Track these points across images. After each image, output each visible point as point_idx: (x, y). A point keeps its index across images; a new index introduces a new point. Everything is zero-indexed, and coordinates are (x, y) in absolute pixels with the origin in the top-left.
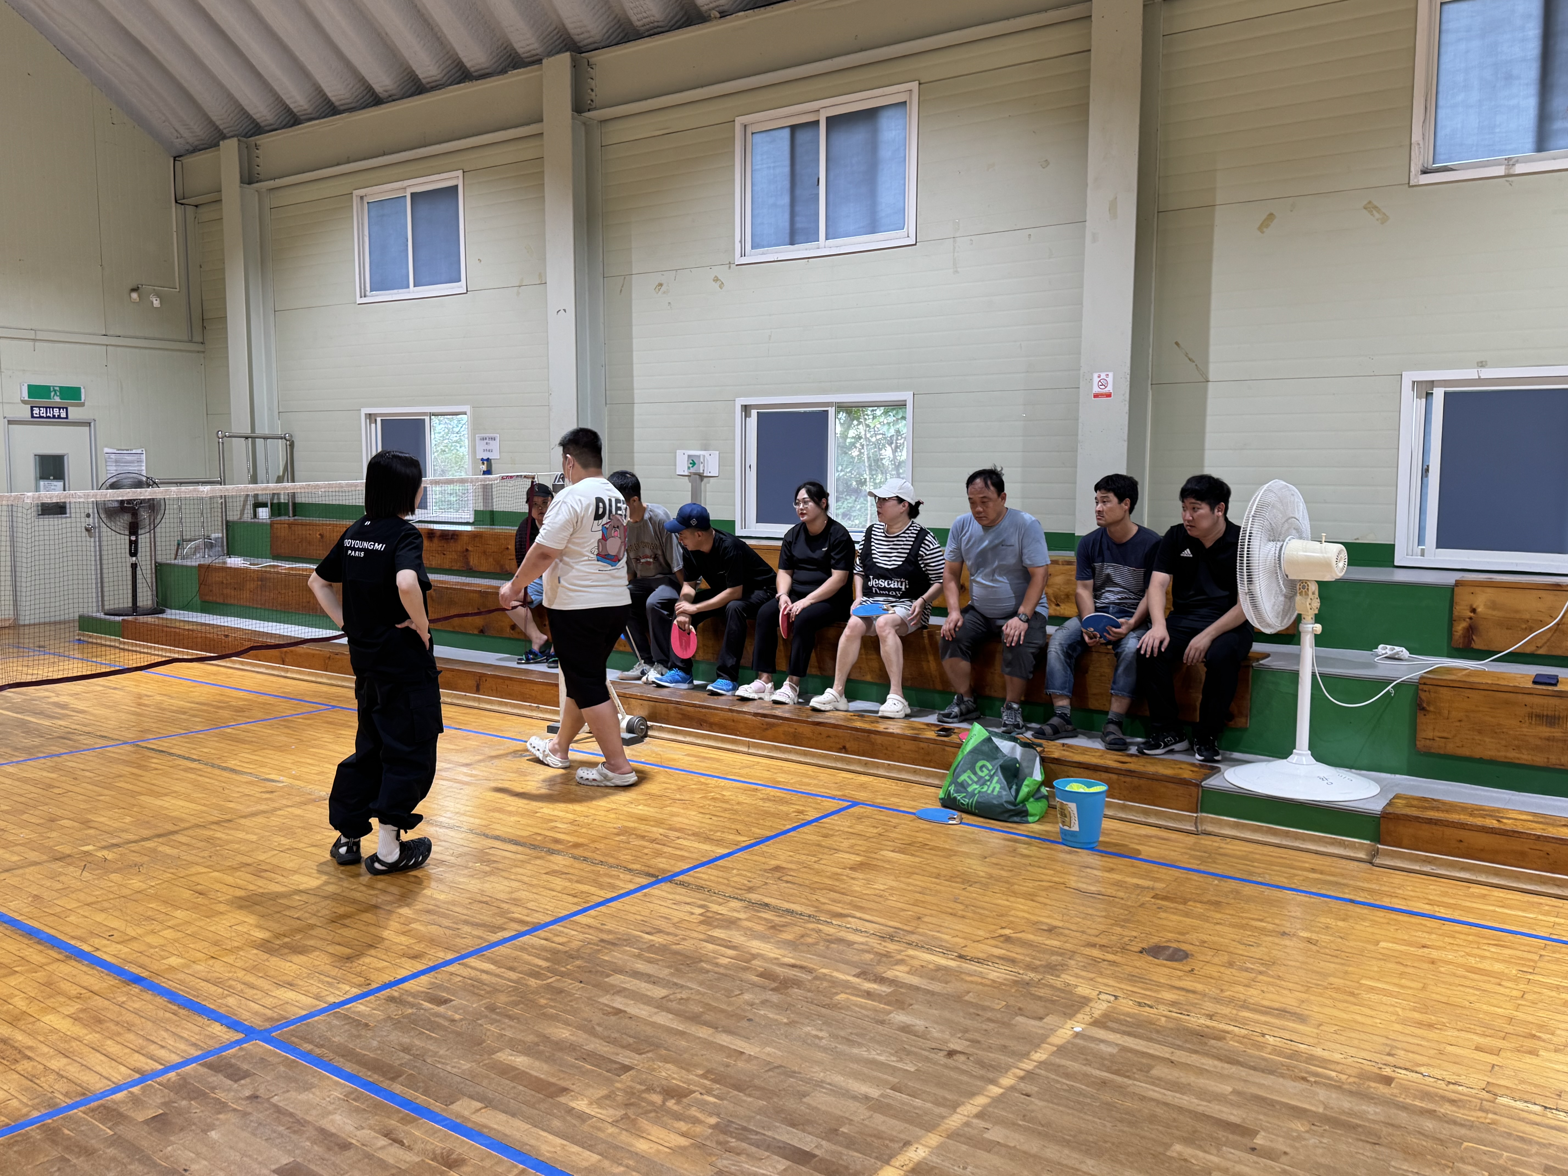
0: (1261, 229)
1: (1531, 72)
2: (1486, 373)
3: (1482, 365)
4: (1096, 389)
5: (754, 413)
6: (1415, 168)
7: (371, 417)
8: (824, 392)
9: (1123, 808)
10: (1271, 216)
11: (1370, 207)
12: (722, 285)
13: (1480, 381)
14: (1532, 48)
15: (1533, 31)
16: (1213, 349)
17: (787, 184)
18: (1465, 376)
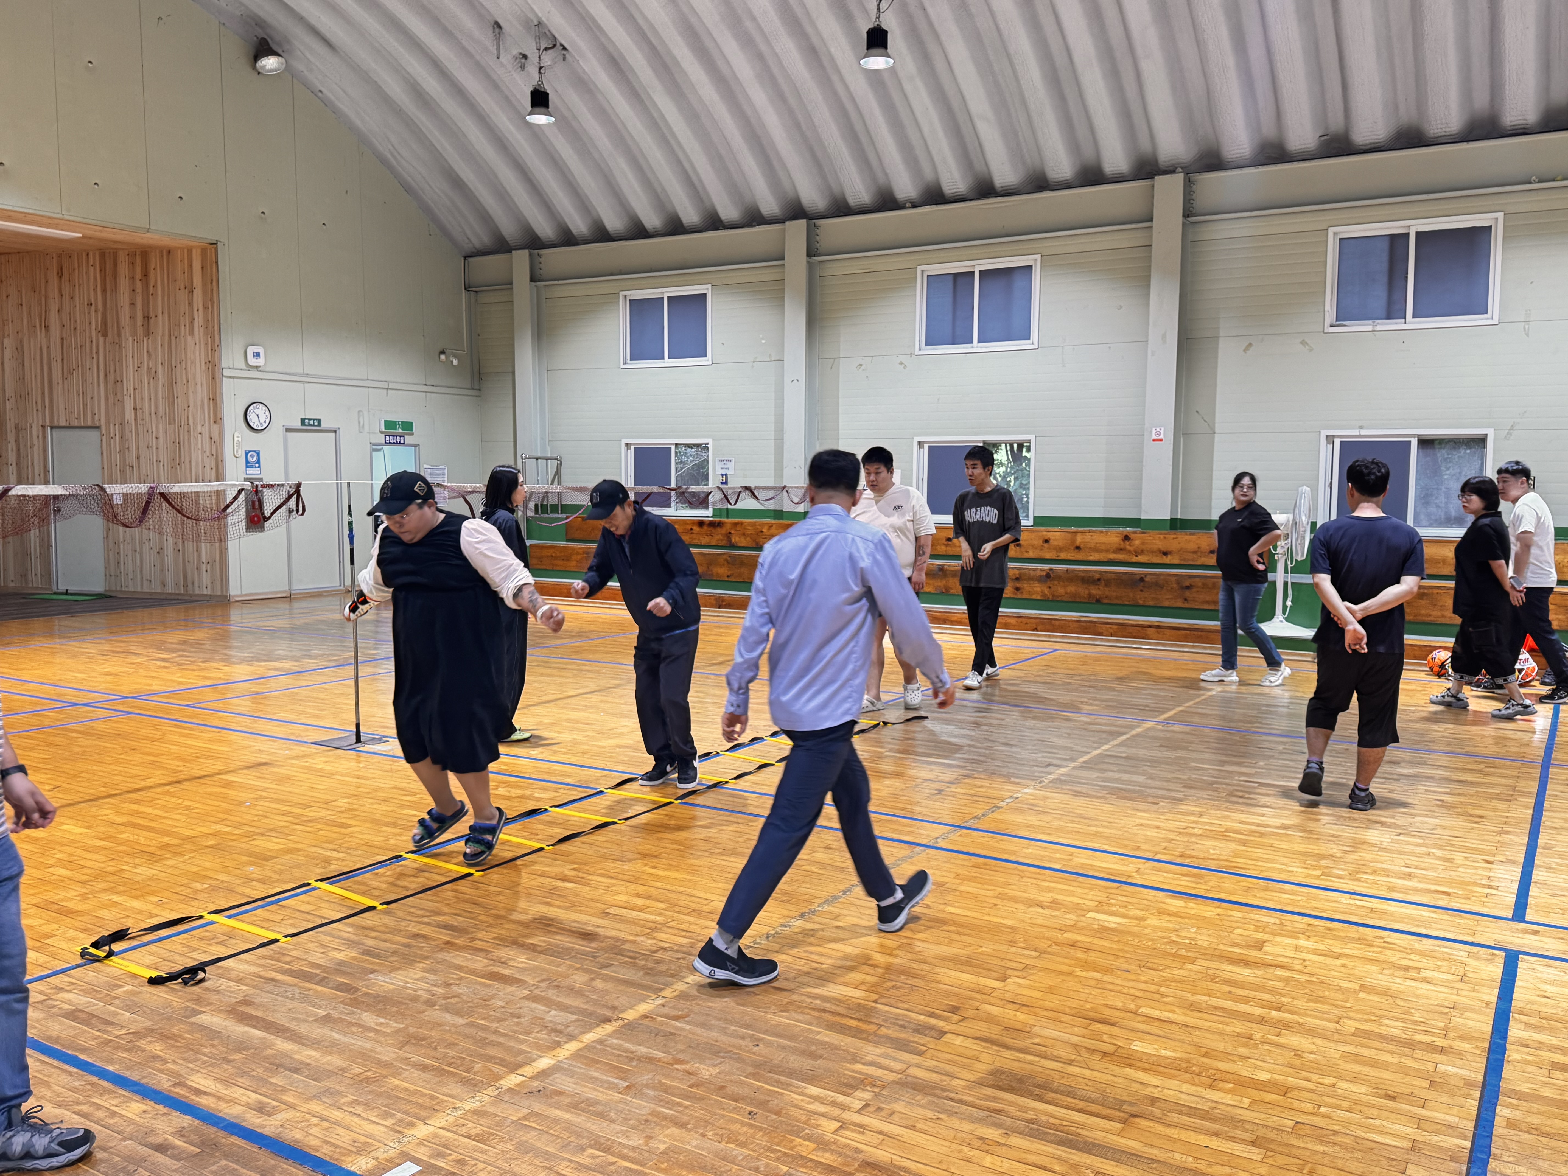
0: (1245, 350)
2: (1363, 432)
3: (1361, 428)
4: (1154, 437)
5: (926, 446)
6: (1327, 323)
7: (628, 445)
9: (1193, 647)
10: (1250, 345)
11: (1303, 343)
12: (905, 367)
13: (1360, 436)
15: (1385, 257)
16: (1217, 415)
17: (950, 308)
18: (1352, 433)
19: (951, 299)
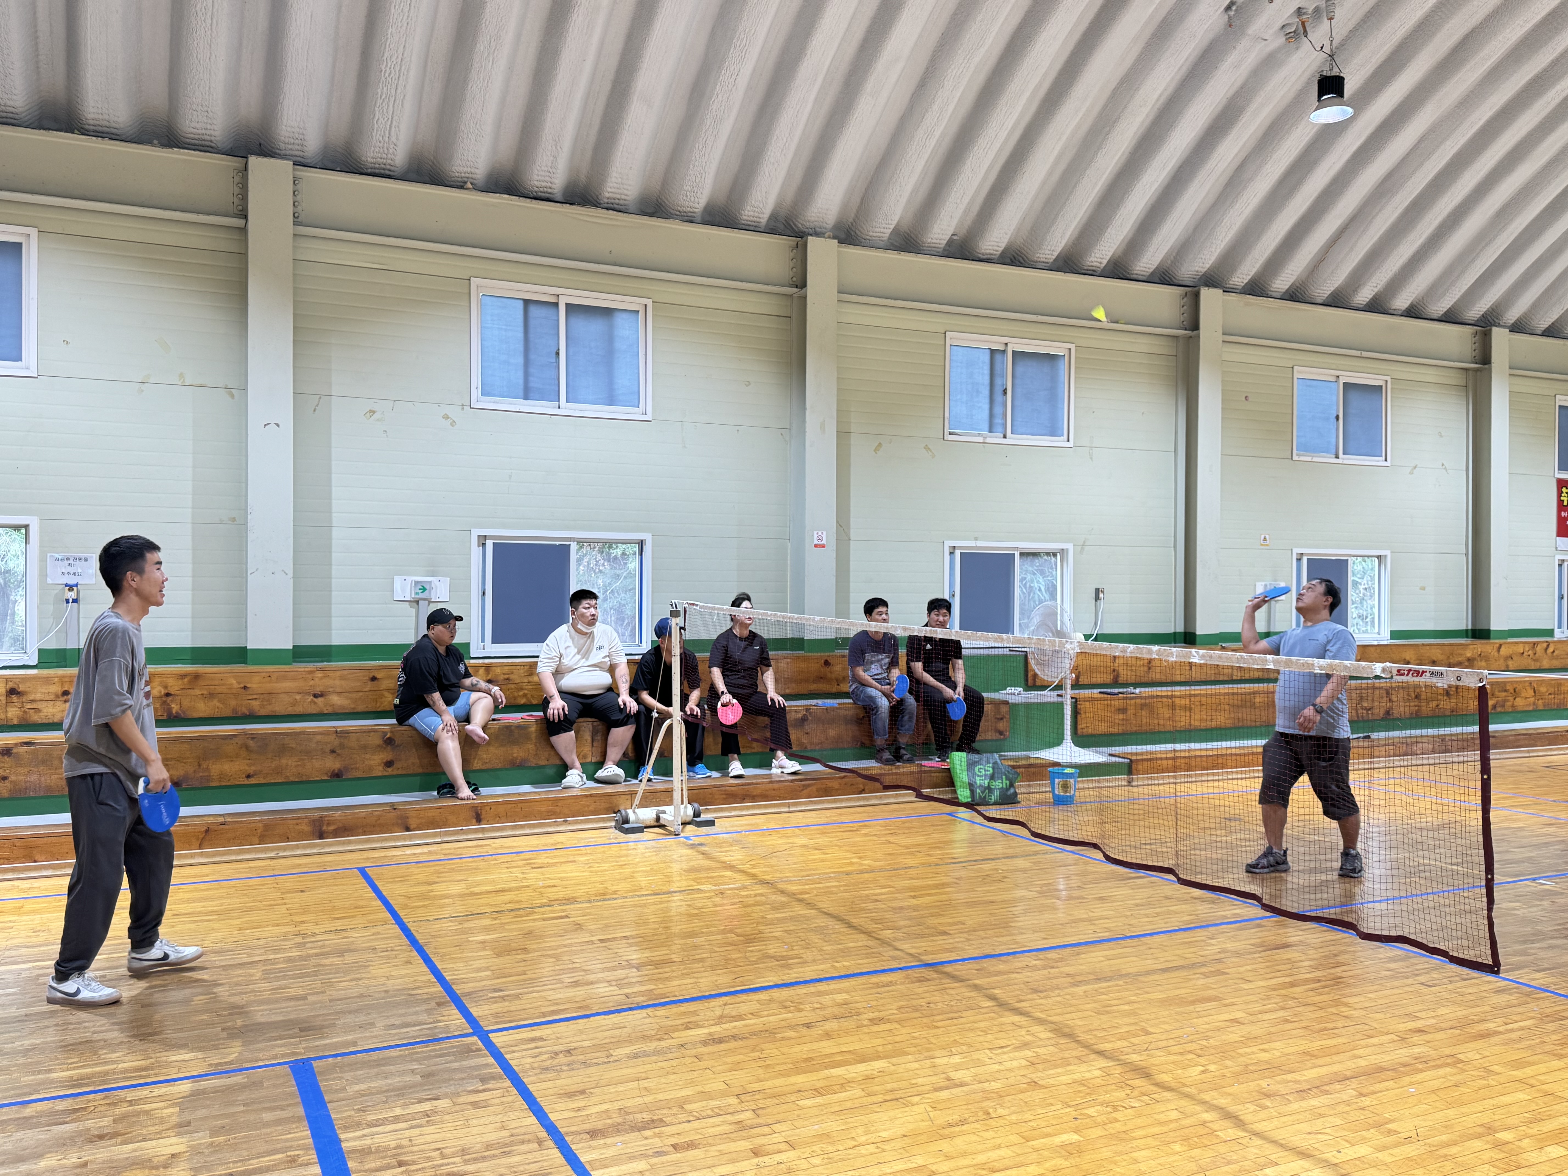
0: (876, 450)
1: (986, 392)
2: (980, 544)
3: (976, 539)
4: (816, 542)
5: (490, 543)
6: (947, 430)
8: (568, 528)
10: (880, 444)
11: (927, 448)
12: (453, 424)
13: (976, 548)
14: (986, 379)
16: (852, 520)
17: (520, 347)
18: (969, 544)
19: (520, 335)
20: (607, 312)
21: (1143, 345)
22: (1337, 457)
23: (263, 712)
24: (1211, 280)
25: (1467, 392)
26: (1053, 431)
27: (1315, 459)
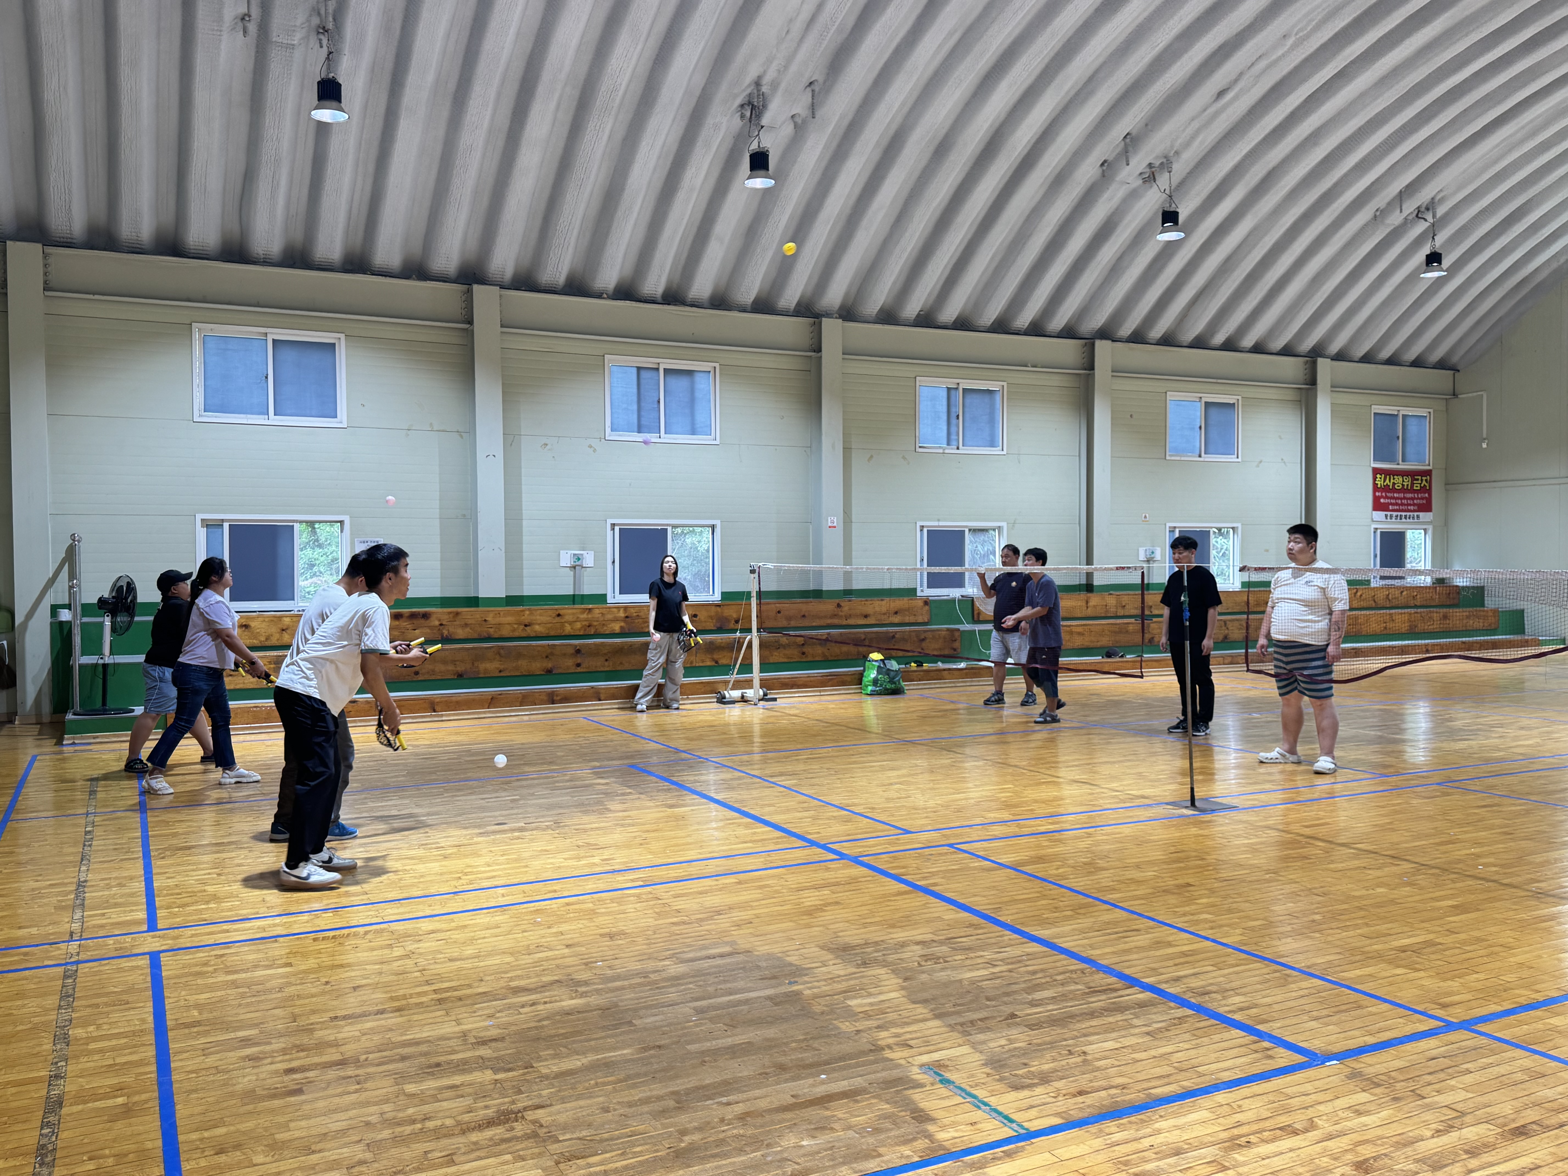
0: (869, 460)
1: (945, 417)
2: (941, 524)
3: (939, 520)
4: (830, 524)
5: (618, 529)
6: (917, 445)
8: (667, 518)
10: (872, 457)
11: (904, 458)
12: (595, 451)
13: (938, 526)
14: (945, 409)
17: (635, 398)
18: (933, 524)
19: (635, 390)
20: (690, 373)
21: (1055, 381)
22: (1200, 456)
23: (496, 636)
24: (1105, 333)
25: (1301, 405)
26: (992, 444)
27: (1183, 459)
